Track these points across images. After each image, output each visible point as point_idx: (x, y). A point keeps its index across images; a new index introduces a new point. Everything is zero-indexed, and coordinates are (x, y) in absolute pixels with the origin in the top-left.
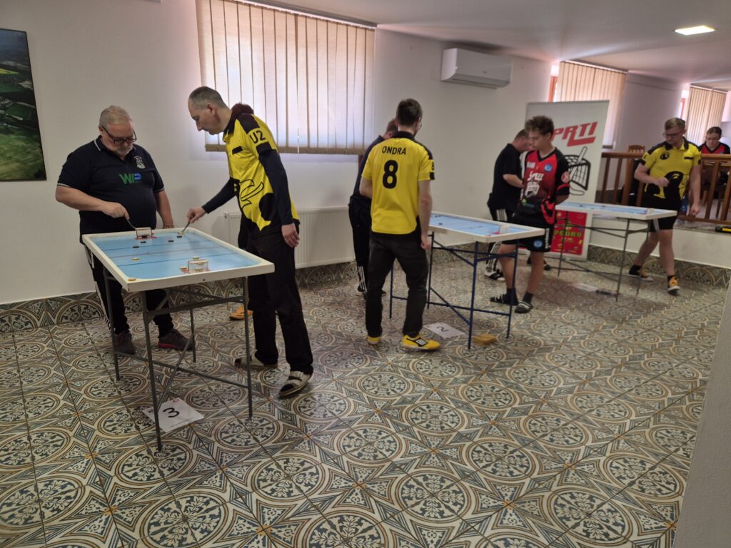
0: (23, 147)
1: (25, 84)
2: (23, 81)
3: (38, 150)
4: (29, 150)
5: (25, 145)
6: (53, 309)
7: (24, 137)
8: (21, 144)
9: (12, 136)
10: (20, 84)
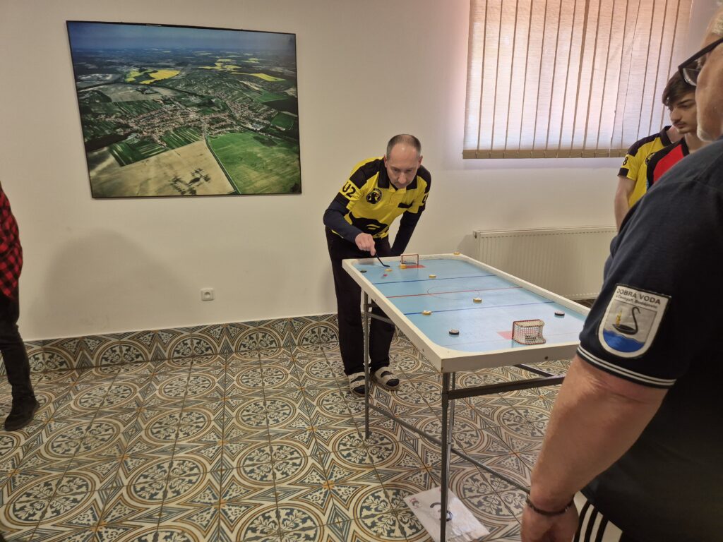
0: (284, 160)
1: (290, 92)
2: (289, 88)
3: (296, 162)
4: (288, 162)
5: (286, 157)
6: (296, 329)
7: (285, 149)
8: (281, 155)
9: (275, 148)
10: (286, 91)
